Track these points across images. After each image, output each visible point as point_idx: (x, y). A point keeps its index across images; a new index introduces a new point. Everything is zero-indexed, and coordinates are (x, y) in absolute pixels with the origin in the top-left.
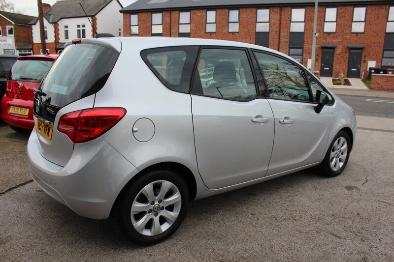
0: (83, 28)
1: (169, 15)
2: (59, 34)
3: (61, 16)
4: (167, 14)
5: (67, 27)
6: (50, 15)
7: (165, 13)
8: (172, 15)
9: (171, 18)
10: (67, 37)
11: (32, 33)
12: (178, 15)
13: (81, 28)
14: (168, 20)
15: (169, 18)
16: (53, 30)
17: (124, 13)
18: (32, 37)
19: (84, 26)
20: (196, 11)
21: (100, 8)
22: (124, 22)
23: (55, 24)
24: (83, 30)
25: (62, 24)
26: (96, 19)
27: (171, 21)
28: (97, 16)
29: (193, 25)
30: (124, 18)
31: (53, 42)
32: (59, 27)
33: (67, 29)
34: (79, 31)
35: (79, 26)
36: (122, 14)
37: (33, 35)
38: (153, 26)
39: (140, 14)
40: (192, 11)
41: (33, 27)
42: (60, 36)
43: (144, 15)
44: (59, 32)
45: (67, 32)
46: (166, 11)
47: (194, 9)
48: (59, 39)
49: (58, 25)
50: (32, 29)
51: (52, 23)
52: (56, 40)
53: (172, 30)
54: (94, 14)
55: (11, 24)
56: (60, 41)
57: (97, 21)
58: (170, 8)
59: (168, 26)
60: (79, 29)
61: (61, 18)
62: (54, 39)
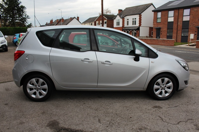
0: (135, 20)
1: (178, 11)
2: (124, 23)
3: (126, 15)
4: (177, 11)
5: (128, 20)
6: (122, 14)
7: (176, 10)
8: (179, 11)
9: (179, 13)
10: (128, 25)
11: (113, 23)
12: (183, 11)
13: (134, 20)
14: (177, 14)
15: (178, 13)
16: (122, 21)
17: (154, 12)
18: (113, 25)
19: (135, 19)
20: (194, 8)
21: (144, 10)
22: (154, 16)
23: (123, 19)
24: (135, 21)
25: (126, 18)
26: (141, 15)
27: (178, 15)
28: (142, 14)
29: (192, 16)
30: (154, 14)
31: (122, 26)
32: (125, 20)
33: (128, 21)
34: (133, 21)
35: (133, 19)
36: (153, 12)
37: (114, 24)
38: (169, 18)
39: (162, 12)
40: (191, 8)
41: (114, 20)
42: (125, 24)
43: (164, 12)
44: (125, 22)
45: (128, 22)
46: (176, 9)
47: (192, 7)
48: (124, 25)
49: (124, 19)
50: (113, 21)
51: (122, 18)
52: (123, 26)
53: (179, 20)
54: (140, 13)
55: (106, 19)
56: (125, 26)
57: (142, 16)
58: (179, 8)
59: (177, 18)
60: (133, 20)
61: (126, 16)
62: (122, 25)
